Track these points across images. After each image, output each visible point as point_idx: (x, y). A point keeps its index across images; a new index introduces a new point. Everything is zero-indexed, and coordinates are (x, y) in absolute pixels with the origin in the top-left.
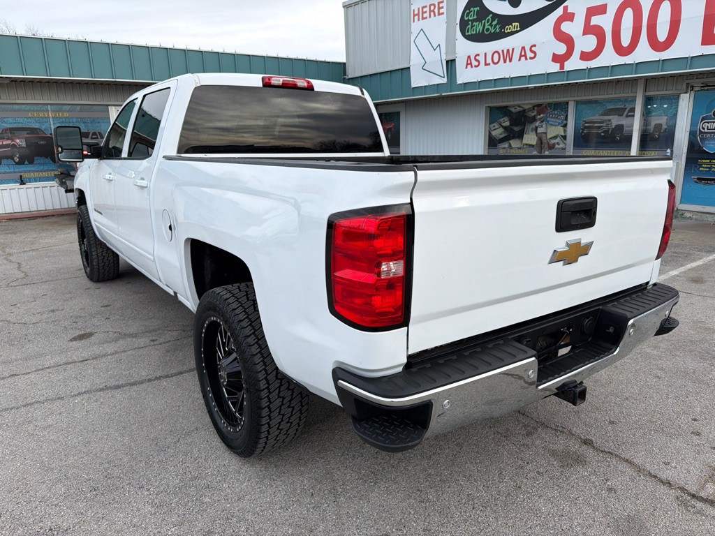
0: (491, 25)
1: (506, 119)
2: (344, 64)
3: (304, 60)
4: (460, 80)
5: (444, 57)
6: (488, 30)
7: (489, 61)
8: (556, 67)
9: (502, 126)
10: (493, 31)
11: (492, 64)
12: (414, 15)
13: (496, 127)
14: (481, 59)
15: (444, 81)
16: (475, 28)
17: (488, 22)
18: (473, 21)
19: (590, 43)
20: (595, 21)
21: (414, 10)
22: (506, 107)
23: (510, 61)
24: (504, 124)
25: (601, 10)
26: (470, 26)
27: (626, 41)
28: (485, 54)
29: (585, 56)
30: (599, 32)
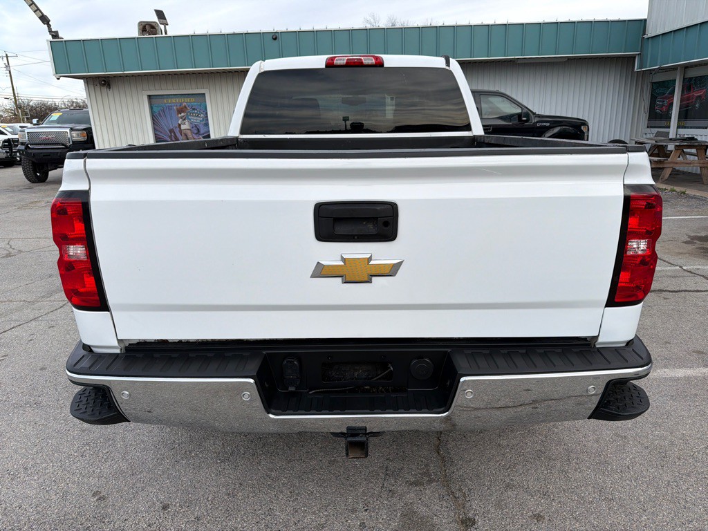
2: (645, 20)
3: (591, 22)
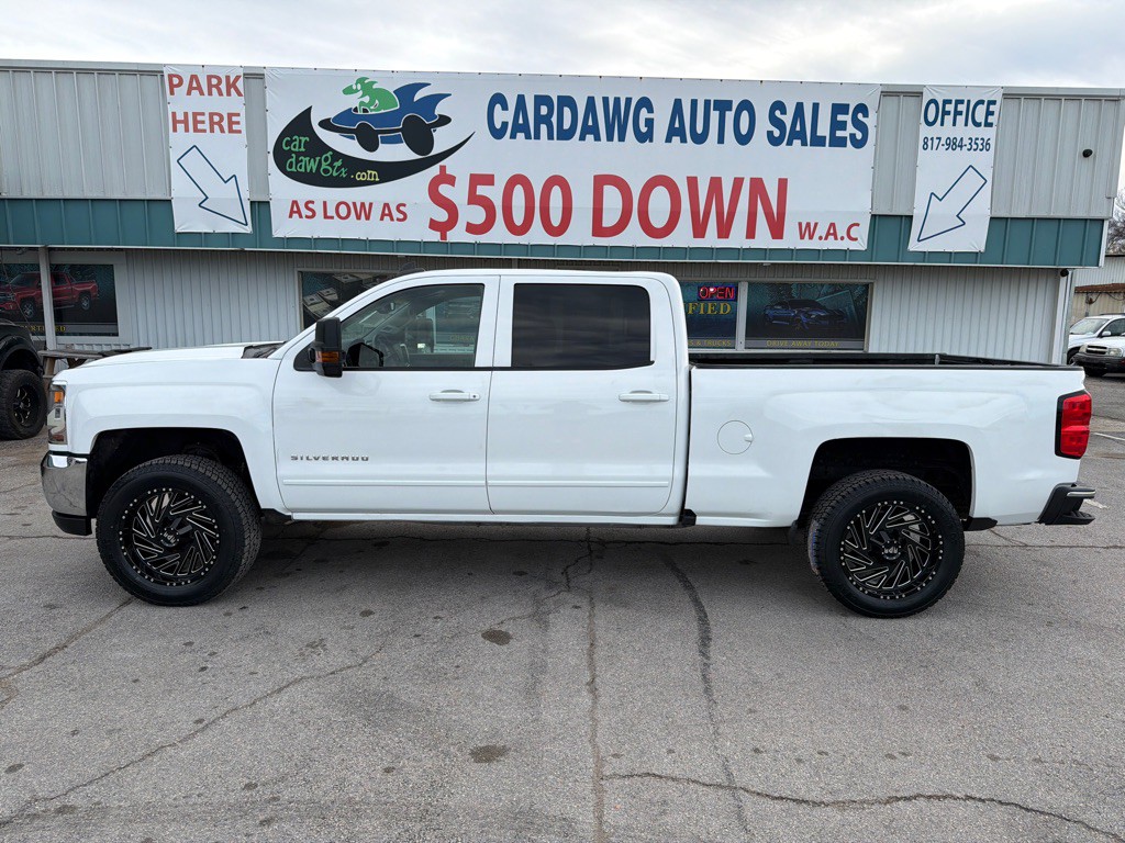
0: (331, 165)
1: (331, 290)
4: (278, 232)
5: (246, 195)
6: (326, 171)
7: (331, 212)
8: (435, 236)
9: (325, 300)
10: (335, 174)
11: (336, 217)
12: (175, 122)
13: (316, 301)
14: (318, 208)
15: (248, 229)
16: (303, 164)
17: (326, 159)
18: (299, 154)
19: (477, 215)
20: (481, 190)
21: (174, 114)
22: (331, 274)
23: (368, 218)
24: (328, 298)
25: (488, 180)
26: (294, 160)
27: (519, 219)
28: (325, 203)
29: (471, 228)
30: (488, 205)
